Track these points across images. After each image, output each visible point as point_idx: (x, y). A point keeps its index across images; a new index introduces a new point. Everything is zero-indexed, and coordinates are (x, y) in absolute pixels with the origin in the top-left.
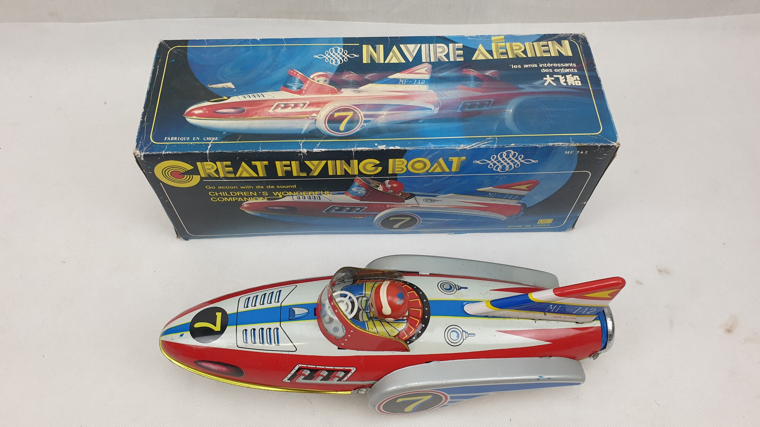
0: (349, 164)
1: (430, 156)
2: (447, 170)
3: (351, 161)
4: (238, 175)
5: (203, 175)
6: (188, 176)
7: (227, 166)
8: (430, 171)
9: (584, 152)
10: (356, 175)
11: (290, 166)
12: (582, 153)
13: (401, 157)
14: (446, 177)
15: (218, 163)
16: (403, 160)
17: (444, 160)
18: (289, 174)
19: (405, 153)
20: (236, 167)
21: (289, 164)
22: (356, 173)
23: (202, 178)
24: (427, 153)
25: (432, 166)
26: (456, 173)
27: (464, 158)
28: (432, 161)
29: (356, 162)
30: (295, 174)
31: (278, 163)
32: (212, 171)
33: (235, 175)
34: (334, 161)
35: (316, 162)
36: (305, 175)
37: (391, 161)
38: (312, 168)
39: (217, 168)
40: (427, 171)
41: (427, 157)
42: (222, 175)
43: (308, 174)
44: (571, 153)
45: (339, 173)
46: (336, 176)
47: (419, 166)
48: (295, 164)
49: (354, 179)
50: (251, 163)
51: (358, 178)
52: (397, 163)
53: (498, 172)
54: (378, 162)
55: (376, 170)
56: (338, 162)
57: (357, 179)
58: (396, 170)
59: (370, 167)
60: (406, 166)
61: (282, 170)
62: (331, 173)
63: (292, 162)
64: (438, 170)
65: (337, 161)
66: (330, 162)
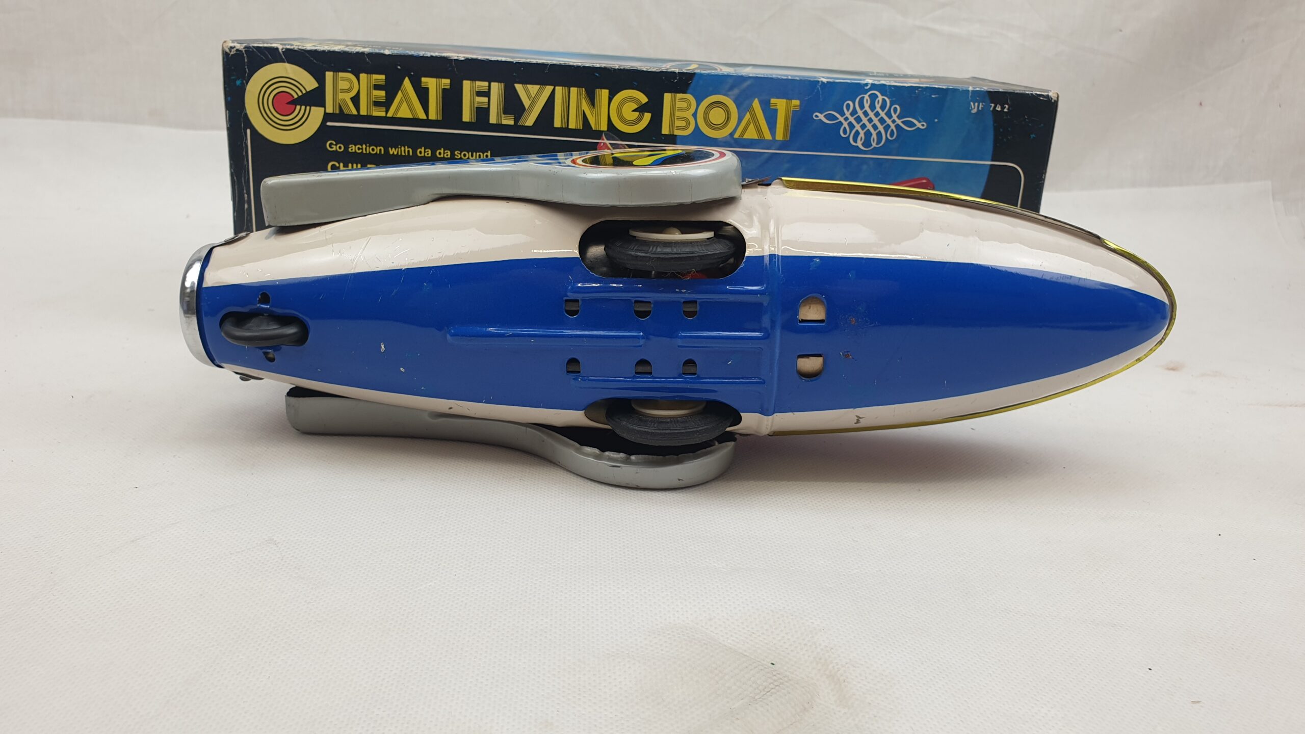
0: (592, 101)
1: (736, 91)
2: (768, 136)
3: (597, 91)
4: (390, 114)
5: (329, 110)
6: (303, 107)
7: (377, 87)
8: (736, 136)
9: (1003, 108)
10: (603, 131)
11: (487, 94)
12: (999, 108)
13: (684, 92)
14: (765, 156)
15: (363, 76)
16: (688, 96)
17: (761, 102)
18: (482, 113)
19: (691, 79)
20: (392, 89)
21: (486, 89)
22: (604, 127)
23: (327, 117)
24: (730, 81)
25: (740, 120)
26: (784, 145)
27: (796, 102)
28: (743, 104)
29: (605, 93)
30: (493, 120)
31: (467, 84)
32: (347, 97)
33: (387, 112)
34: (566, 89)
35: (534, 89)
36: (509, 121)
37: (667, 97)
38: (526, 102)
39: (359, 92)
40: (732, 134)
41: (730, 93)
42: (363, 112)
43: (516, 120)
44: (980, 109)
45: (572, 125)
46: (565, 131)
47: (717, 116)
48: (496, 88)
49: (598, 143)
50: (420, 82)
51: (608, 142)
52: (679, 104)
53: (857, 150)
54: (644, 99)
55: (639, 120)
56: (574, 90)
57: (604, 143)
58: (678, 123)
59: (629, 112)
60: (695, 115)
61: (472, 102)
62: (557, 123)
63: (493, 84)
64: (751, 134)
65: (572, 89)
66: (559, 89)
